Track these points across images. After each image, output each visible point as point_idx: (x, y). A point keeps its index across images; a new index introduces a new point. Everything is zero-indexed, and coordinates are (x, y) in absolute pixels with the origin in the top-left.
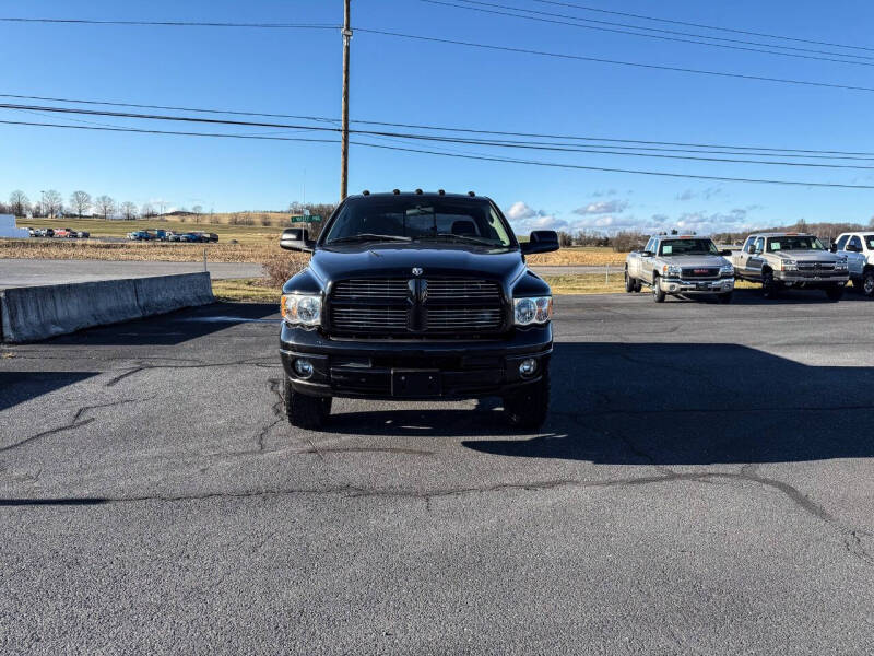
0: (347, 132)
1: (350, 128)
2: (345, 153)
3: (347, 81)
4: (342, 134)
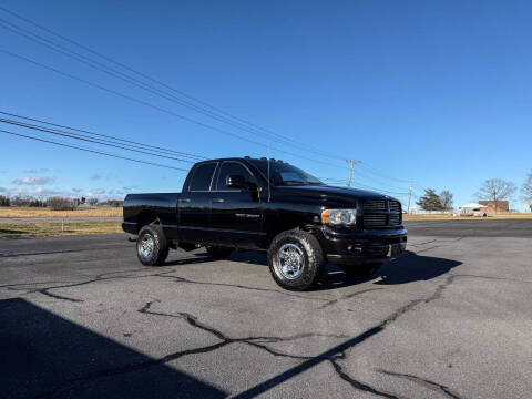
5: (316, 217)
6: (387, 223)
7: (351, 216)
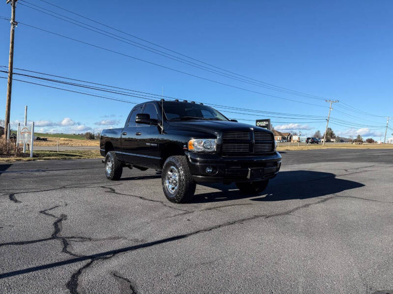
0: (11, 73)
1: (13, 72)
2: (10, 84)
3: (12, 47)
4: (9, 74)
5: (185, 146)
6: (251, 150)
7: (212, 144)
